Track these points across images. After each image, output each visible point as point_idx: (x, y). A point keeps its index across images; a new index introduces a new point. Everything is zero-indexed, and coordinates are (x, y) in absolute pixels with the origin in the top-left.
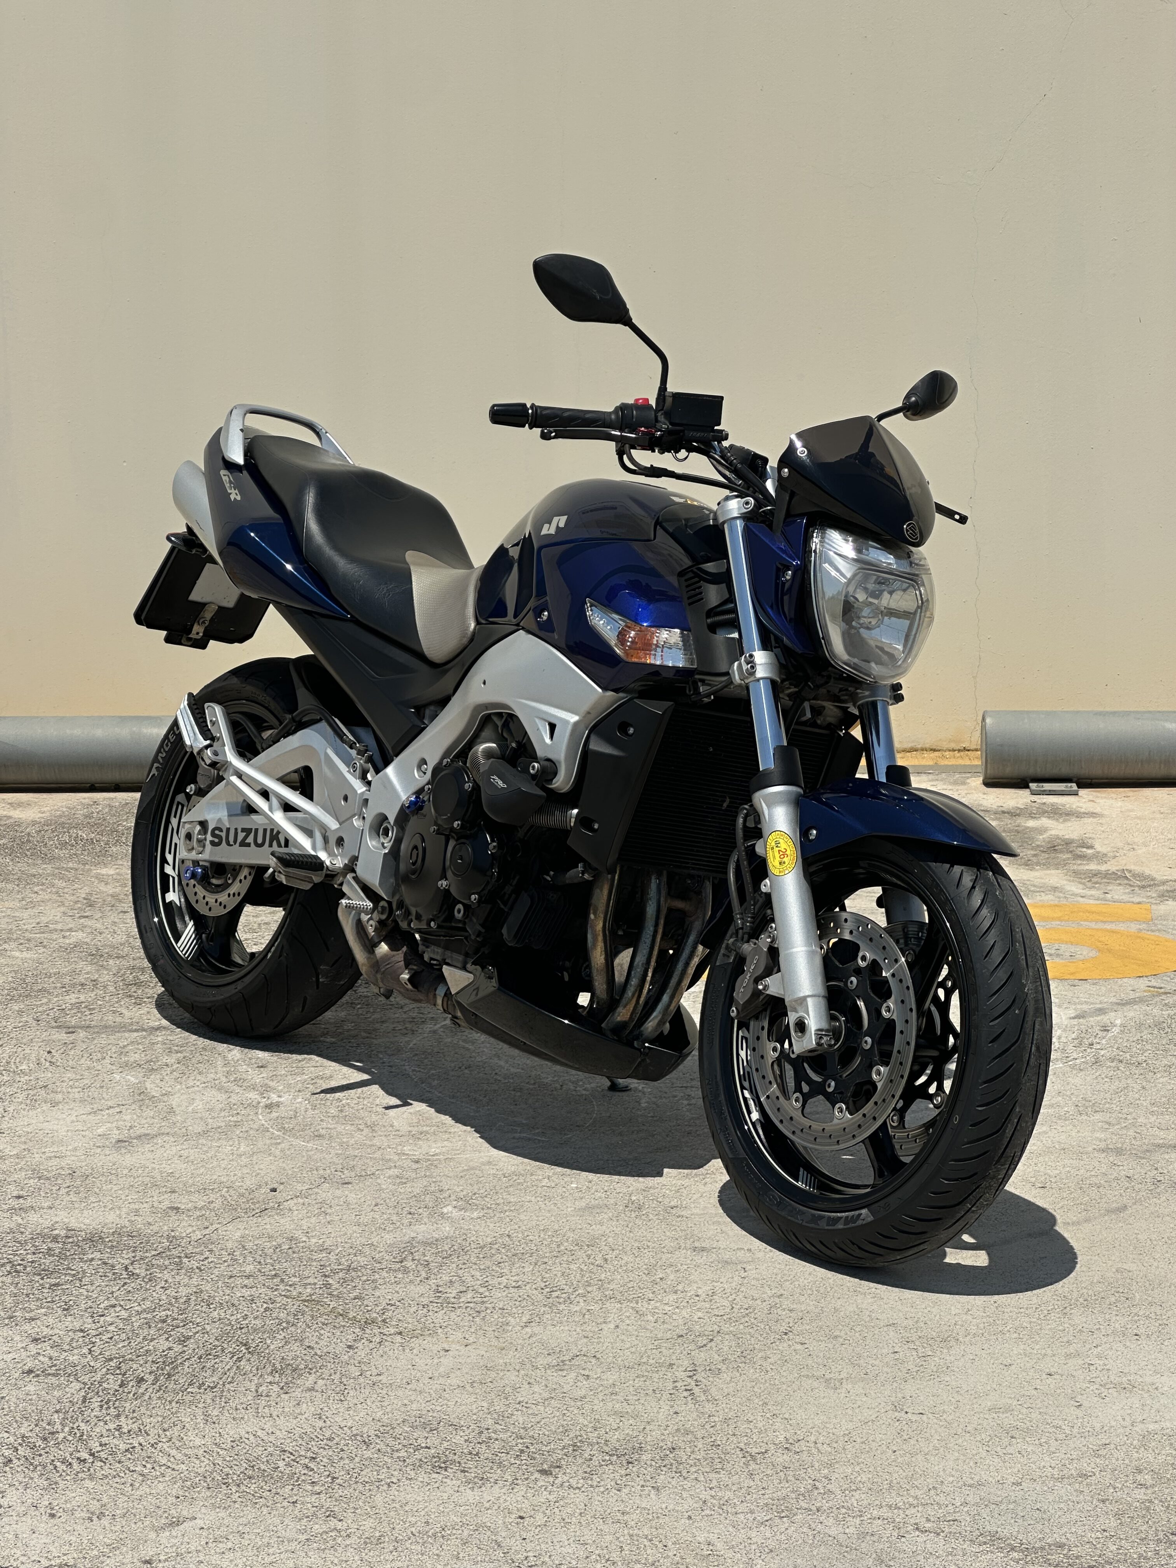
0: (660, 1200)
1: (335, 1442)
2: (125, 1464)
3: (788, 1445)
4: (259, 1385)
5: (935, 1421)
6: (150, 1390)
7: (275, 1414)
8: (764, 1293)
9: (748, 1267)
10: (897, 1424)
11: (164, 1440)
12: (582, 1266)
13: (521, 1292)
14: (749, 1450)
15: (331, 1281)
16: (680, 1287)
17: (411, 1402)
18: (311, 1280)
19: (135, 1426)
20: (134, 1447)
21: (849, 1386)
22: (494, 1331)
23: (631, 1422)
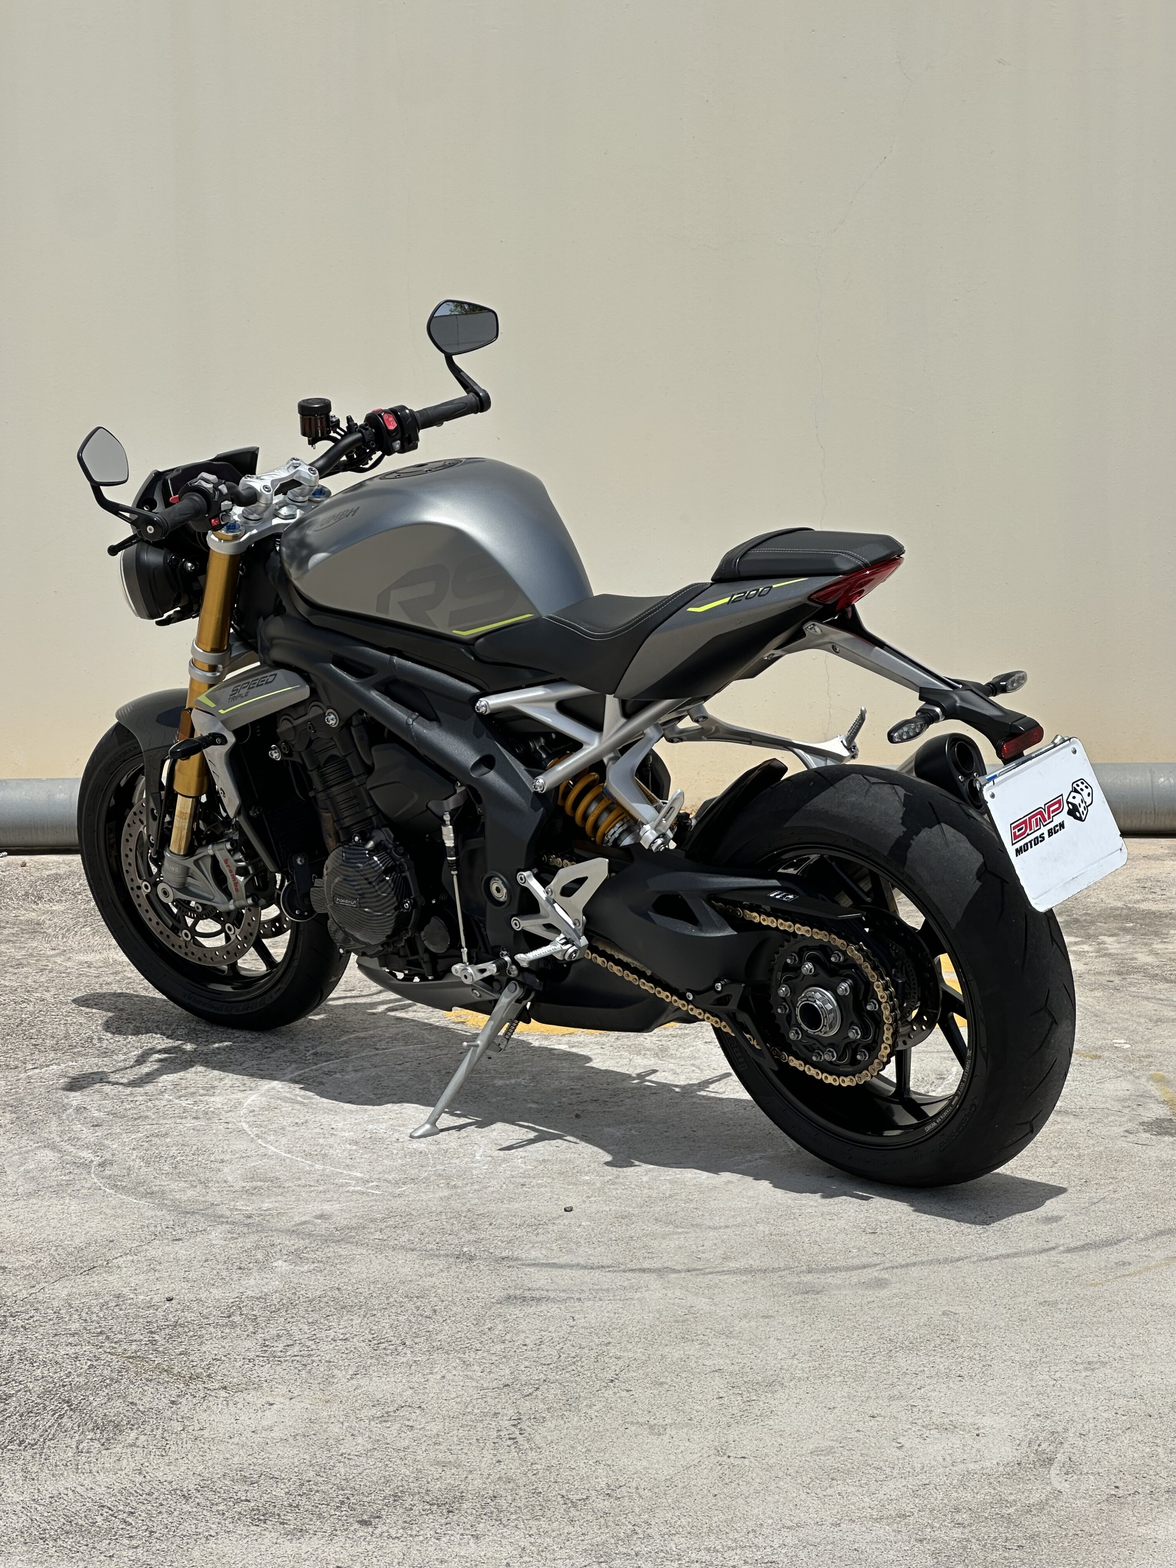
1: (154, 1496)
3: (609, 1491)
4: (80, 1442)
5: (757, 1464)
7: (94, 1470)
9: (577, 1316)
10: (720, 1467)
14: (570, 1497)
15: (156, 1337)
16: (508, 1337)
17: (233, 1456)
18: (137, 1337)
21: (673, 1433)
22: (319, 1383)
23: (453, 1471)
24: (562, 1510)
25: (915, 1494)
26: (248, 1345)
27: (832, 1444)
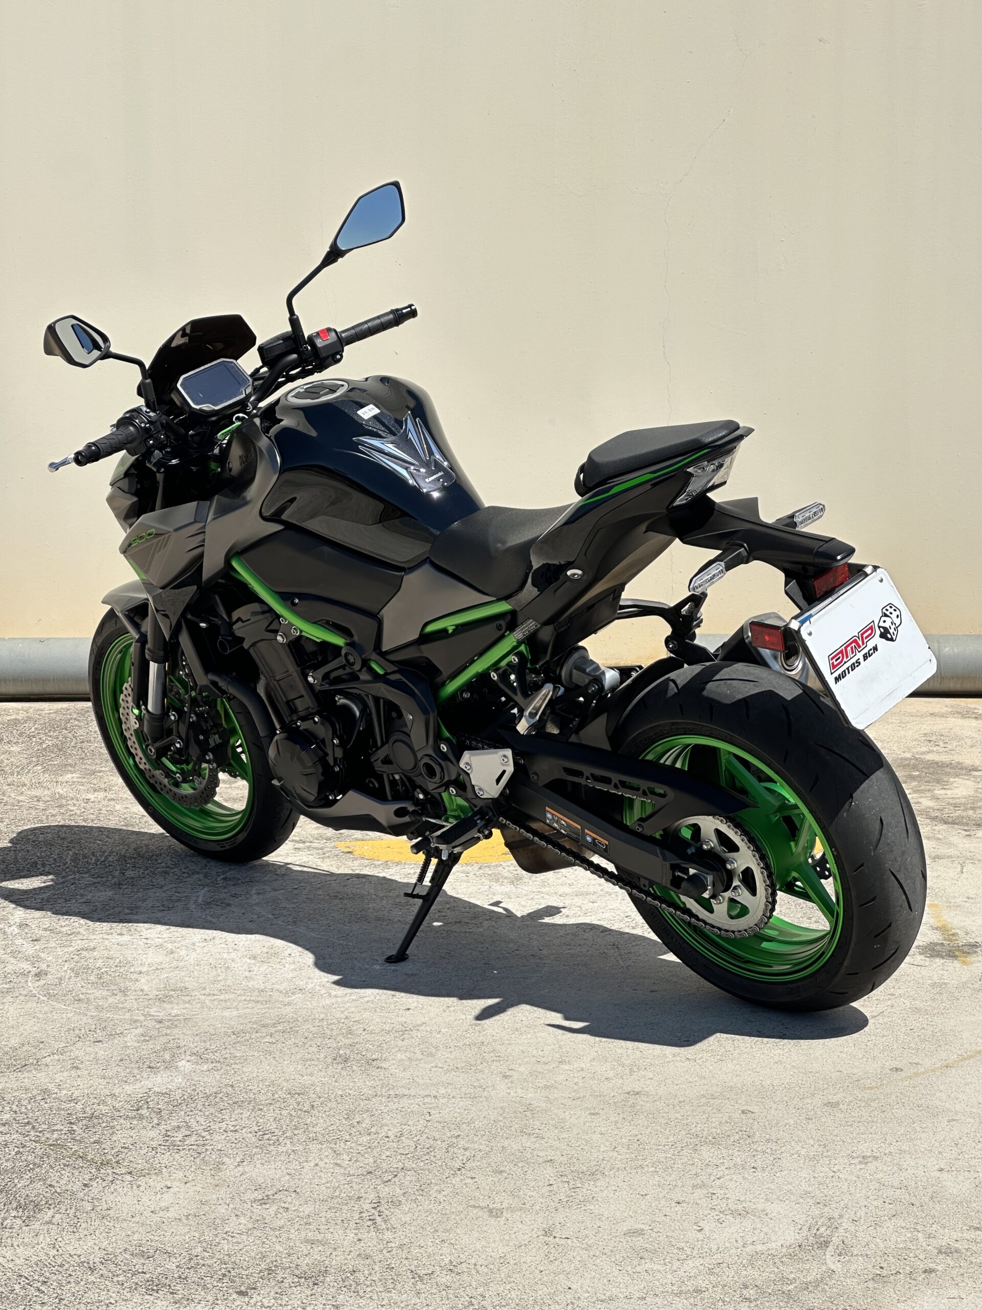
0: (364, 1053)
3: (451, 1267)
4: (5, 1219)
5: (578, 1244)
7: (15, 1244)
8: (444, 1134)
9: (433, 1112)
10: (546, 1247)
12: (293, 1112)
13: (238, 1135)
14: (418, 1271)
15: (75, 1127)
16: (373, 1130)
17: (133, 1233)
18: (58, 1127)
21: (508, 1216)
22: (211, 1170)
23: (320, 1248)
24: (410, 1284)
25: (711, 1272)
26: (153, 1135)
27: (642, 1227)
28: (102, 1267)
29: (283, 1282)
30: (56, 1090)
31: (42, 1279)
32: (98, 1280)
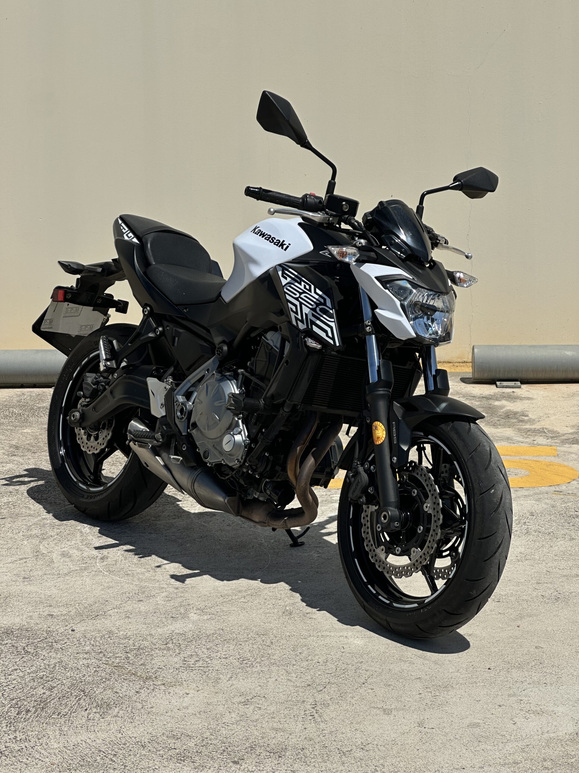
0: (301, 609)
1: (127, 746)
2: (18, 758)
3: (363, 747)
4: (89, 714)
5: (440, 732)
6: (33, 716)
7: (96, 730)
8: (353, 661)
9: (346, 646)
10: (420, 734)
11: (38, 745)
12: (260, 646)
13: (227, 661)
14: (342, 749)
15: (129, 655)
16: (310, 658)
18: (119, 655)
19: (24, 737)
20: (22, 749)
21: (396, 714)
22: (212, 683)
23: (281, 734)
24: (338, 757)
25: (523, 750)
26: (176, 661)
27: (479, 721)
28: (149, 745)
29: (260, 755)
30: (117, 631)
31: (113, 753)
32: (148, 753)
